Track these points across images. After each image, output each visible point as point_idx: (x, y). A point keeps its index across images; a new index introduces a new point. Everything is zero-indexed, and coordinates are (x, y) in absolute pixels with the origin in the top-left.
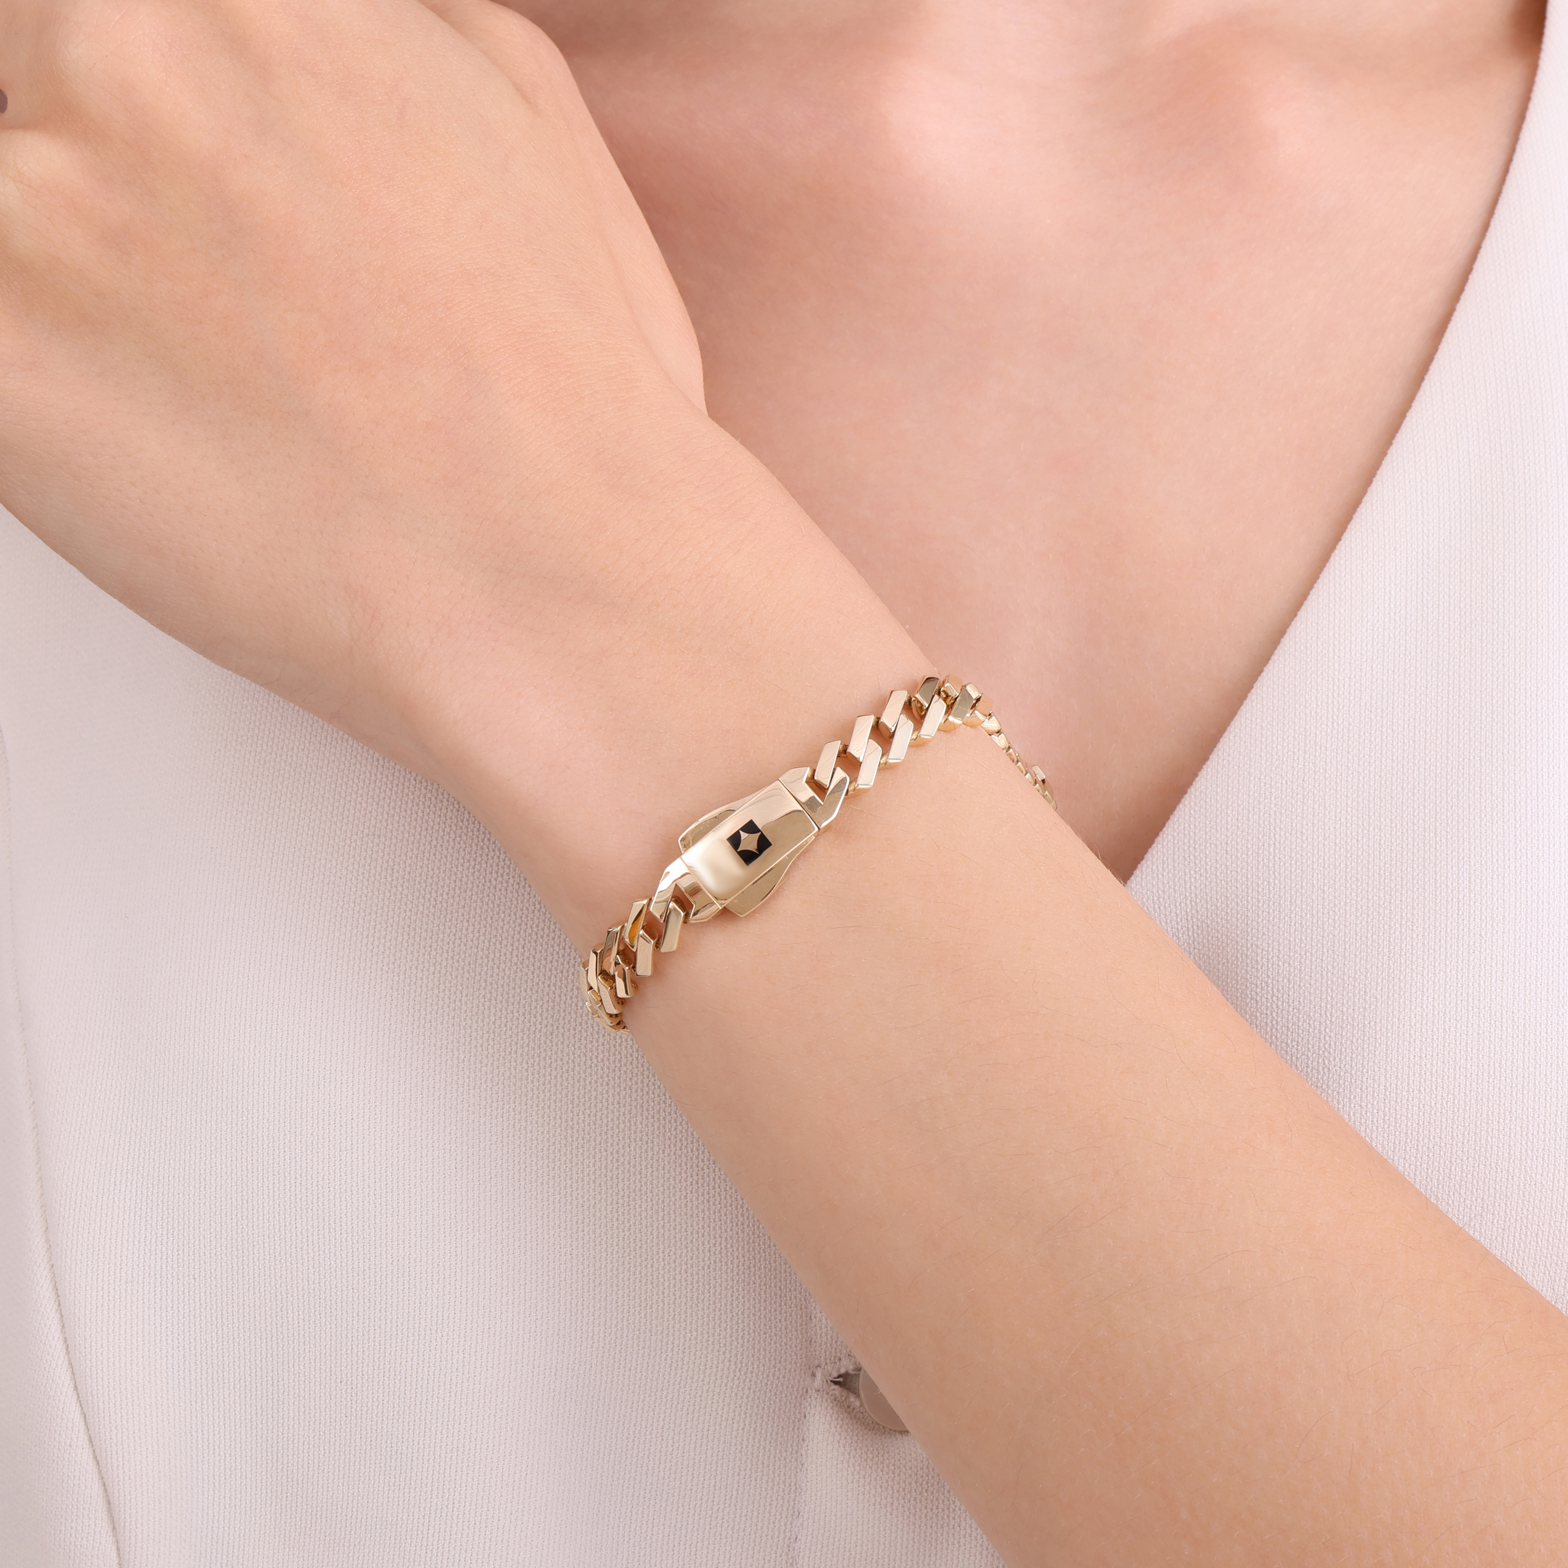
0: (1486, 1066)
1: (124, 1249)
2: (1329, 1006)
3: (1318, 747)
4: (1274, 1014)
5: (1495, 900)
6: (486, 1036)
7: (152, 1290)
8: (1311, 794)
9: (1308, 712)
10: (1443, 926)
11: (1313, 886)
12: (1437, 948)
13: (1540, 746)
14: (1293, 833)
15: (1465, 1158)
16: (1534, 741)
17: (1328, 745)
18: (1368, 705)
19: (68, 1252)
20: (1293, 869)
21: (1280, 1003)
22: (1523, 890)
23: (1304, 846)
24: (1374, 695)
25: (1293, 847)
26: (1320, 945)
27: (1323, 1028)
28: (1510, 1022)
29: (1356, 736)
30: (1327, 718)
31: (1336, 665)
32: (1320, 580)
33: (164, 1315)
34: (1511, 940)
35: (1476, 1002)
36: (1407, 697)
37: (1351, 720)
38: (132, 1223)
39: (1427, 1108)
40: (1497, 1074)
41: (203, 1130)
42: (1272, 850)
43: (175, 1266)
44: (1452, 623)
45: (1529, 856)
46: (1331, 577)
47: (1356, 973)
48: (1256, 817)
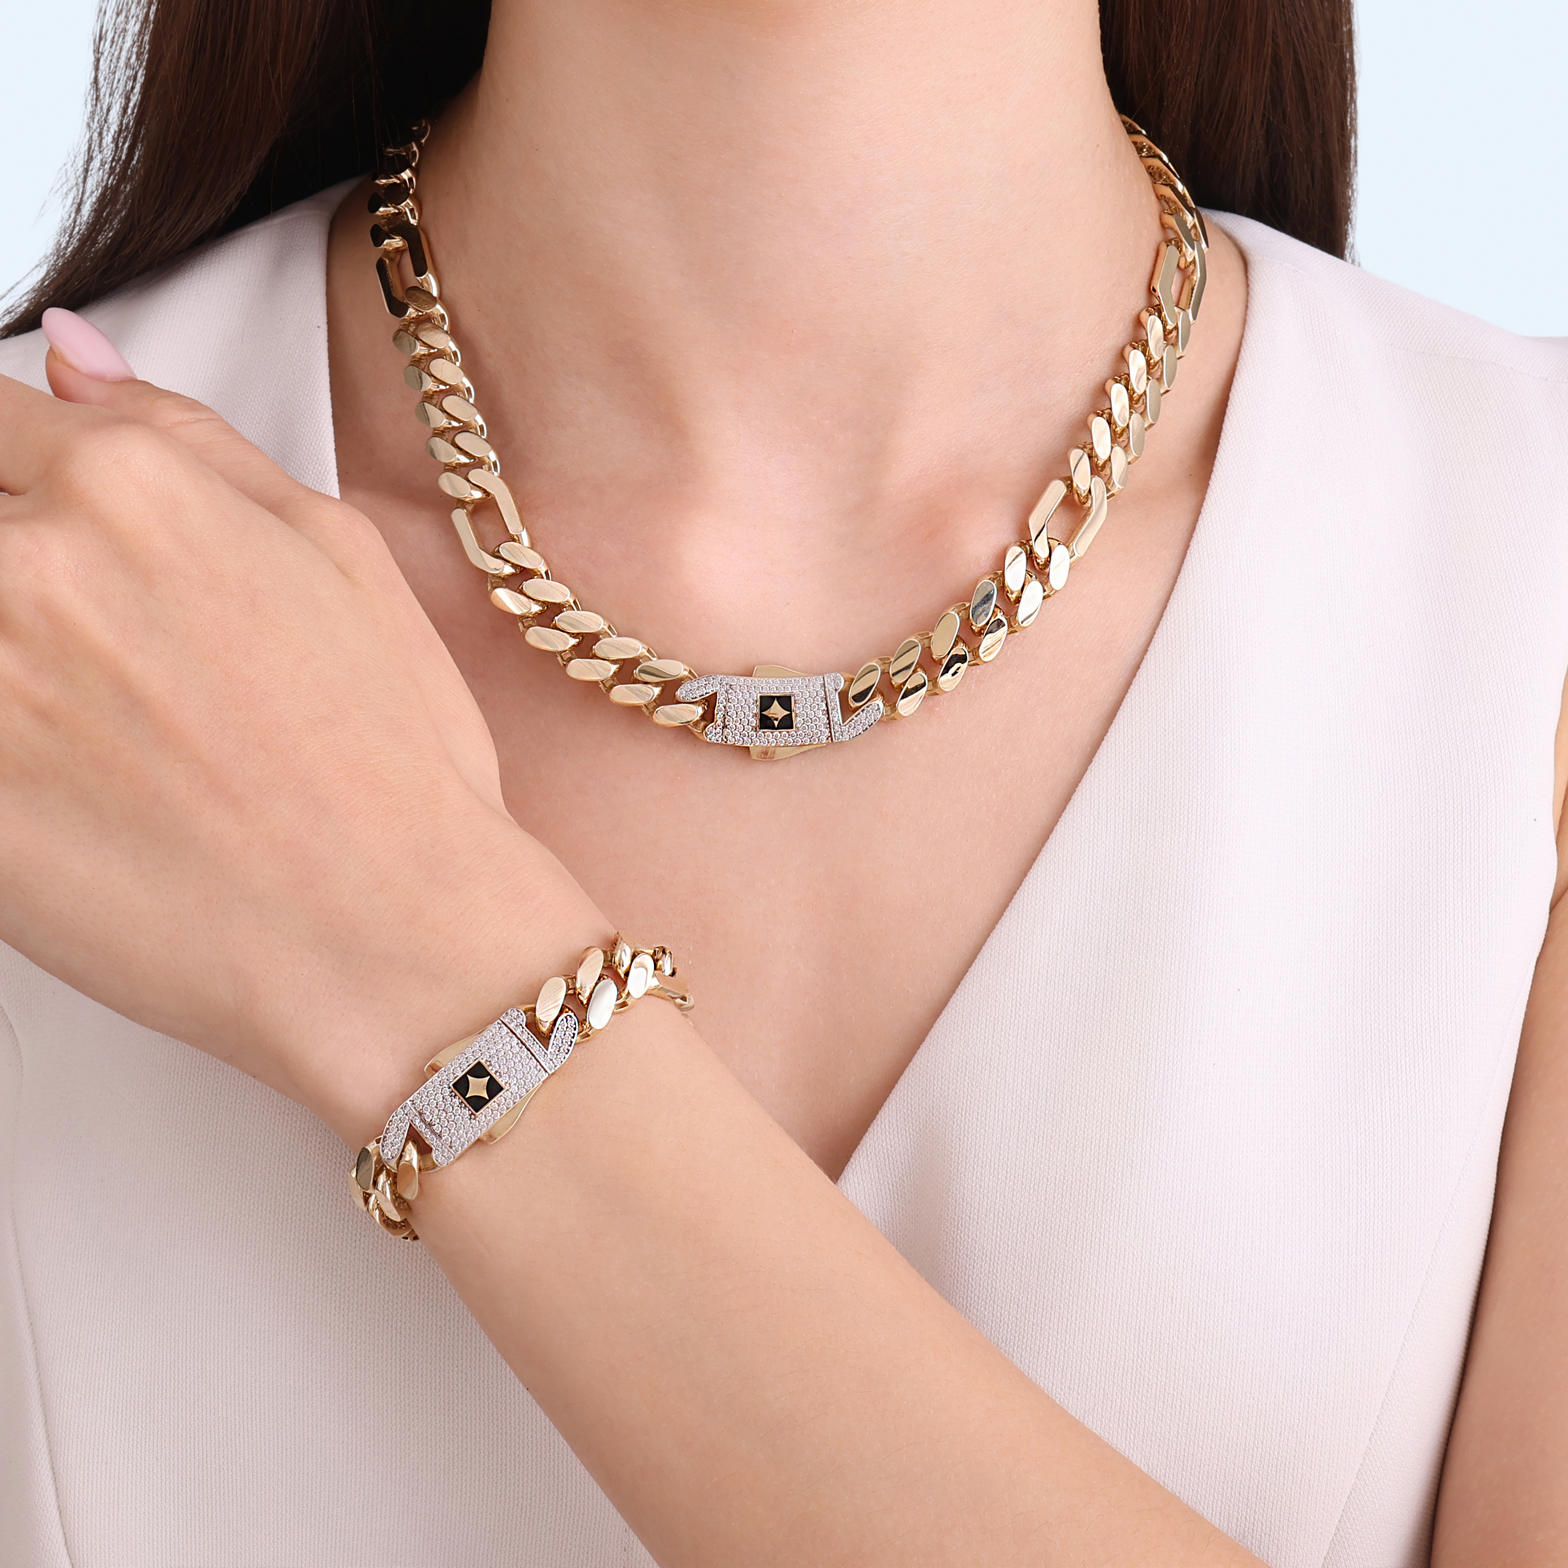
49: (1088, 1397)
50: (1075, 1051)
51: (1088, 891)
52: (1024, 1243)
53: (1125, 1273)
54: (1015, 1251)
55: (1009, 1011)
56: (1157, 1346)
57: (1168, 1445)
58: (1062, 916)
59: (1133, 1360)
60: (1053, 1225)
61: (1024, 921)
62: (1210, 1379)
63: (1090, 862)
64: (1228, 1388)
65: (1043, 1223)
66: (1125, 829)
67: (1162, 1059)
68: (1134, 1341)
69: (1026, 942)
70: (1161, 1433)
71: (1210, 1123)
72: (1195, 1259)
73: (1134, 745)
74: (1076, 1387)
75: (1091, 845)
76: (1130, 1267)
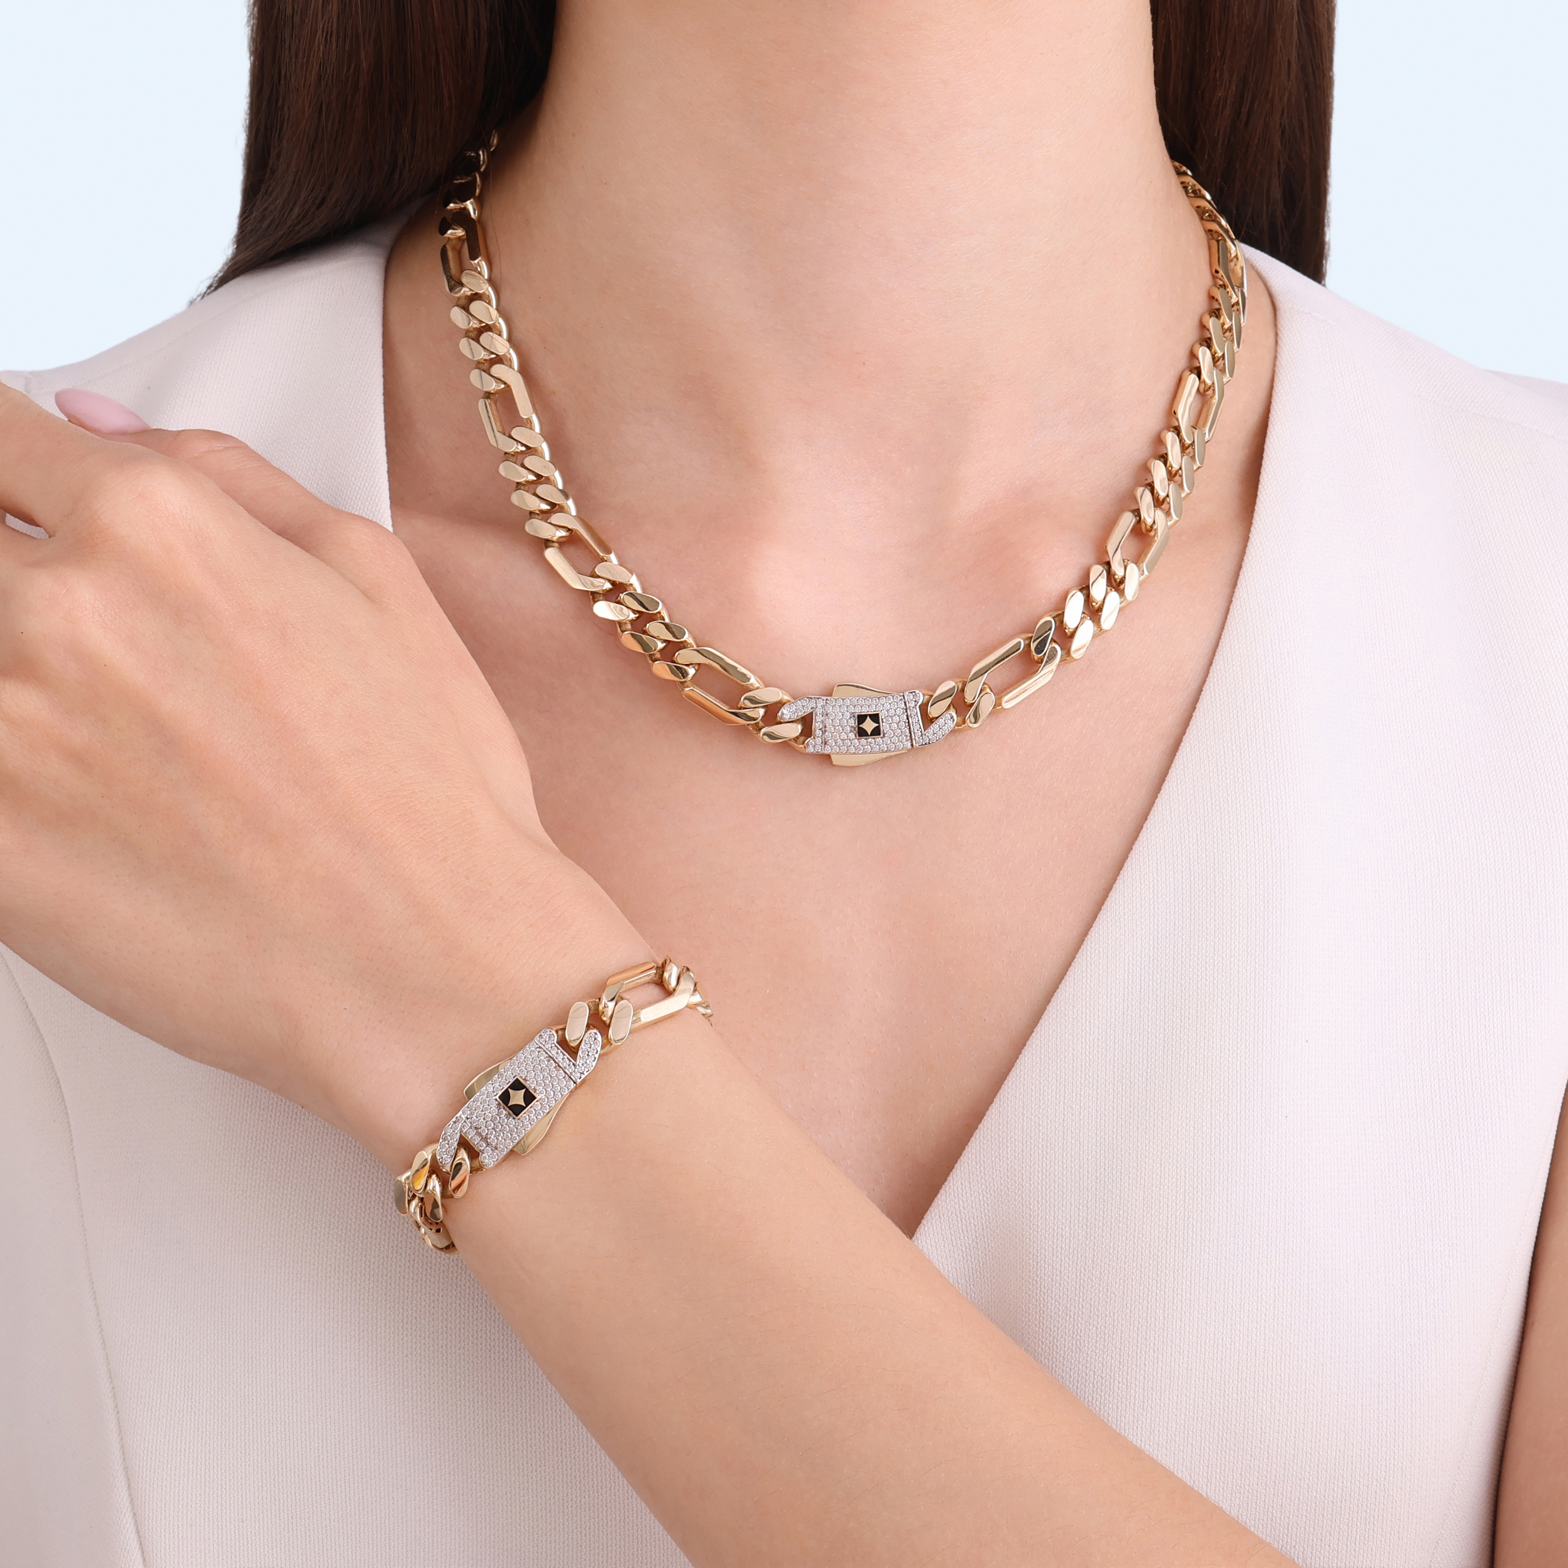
0: (1195, 1344)
1: (189, 1501)
2: (1081, 1300)
3: (1074, 1094)
4: (1042, 1306)
5: (1203, 1216)
6: (458, 1326)
7: (211, 1531)
8: (1069, 1132)
9: (1067, 1066)
10: (1164, 1237)
11: (1071, 1205)
12: (1160, 1254)
13: (1239, 1094)
14: (1056, 1162)
15: (1178, 1414)
16: (1234, 1090)
17: (1082, 1093)
18: (1112, 1061)
19: (147, 1504)
20: (1056, 1191)
21: (1045, 1297)
22: (1225, 1208)
23: (1065, 1172)
24: (1116, 1053)
25: (1056, 1173)
26: (1075, 1252)
27: (1076, 1317)
28: (1213, 1310)
29: (1103, 1086)
30: (1081, 1071)
31: (1088, 1029)
32: (1076, 960)
33: (220, 1550)
34: (1215, 1247)
35: (1188, 1295)
36: (1141, 1055)
37: (1099, 1073)
38: (194, 1481)
39: (1151, 1377)
40: (1203, 1349)
41: (247, 1410)
42: (1040, 1175)
43: (228, 1512)
44: (1175, 996)
45: (1230, 1181)
46: (1084, 958)
47: (1101, 1274)
48: (1028, 1149)
49: (1176, 1452)
50: (1146, 1110)
51: (1151, 948)
52: (1106, 1302)
53: (1208, 1328)
54: (1098, 1310)
55: (1078, 1072)
56: (1243, 1400)
57: (1257, 1497)
58: (1126, 975)
59: (1220, 1414)
60: (1134, 1283)
61: (1088, 981)
62: (1295, 1431)
63: (1152, 920)
64: (1313, 1440)
65: (1124, 1281)
66: (1184, 886)
67: (1234, 1114)
68: (1220, 1396)
69: (1092, 1003)
70: (1249, 1485)
71: (1286, 1175)
72: (1276, 1312)
73: (1188, 802)
74: (1164, 1444)
75: (1151, 902)
76: (1213, 1323)
